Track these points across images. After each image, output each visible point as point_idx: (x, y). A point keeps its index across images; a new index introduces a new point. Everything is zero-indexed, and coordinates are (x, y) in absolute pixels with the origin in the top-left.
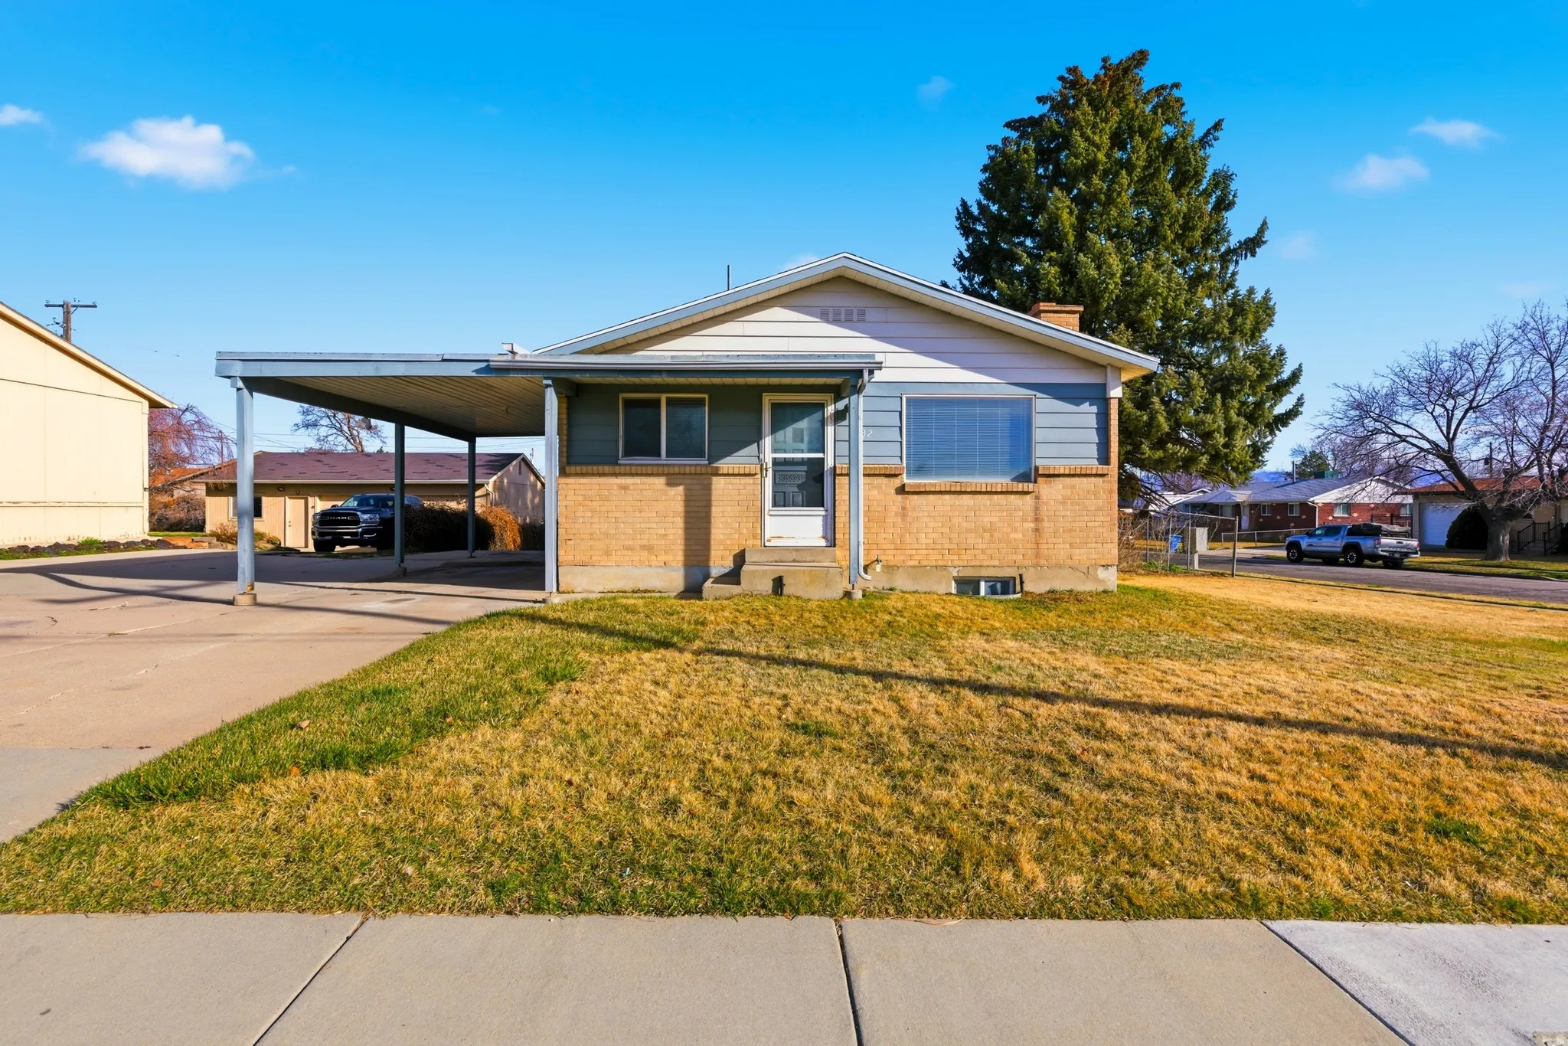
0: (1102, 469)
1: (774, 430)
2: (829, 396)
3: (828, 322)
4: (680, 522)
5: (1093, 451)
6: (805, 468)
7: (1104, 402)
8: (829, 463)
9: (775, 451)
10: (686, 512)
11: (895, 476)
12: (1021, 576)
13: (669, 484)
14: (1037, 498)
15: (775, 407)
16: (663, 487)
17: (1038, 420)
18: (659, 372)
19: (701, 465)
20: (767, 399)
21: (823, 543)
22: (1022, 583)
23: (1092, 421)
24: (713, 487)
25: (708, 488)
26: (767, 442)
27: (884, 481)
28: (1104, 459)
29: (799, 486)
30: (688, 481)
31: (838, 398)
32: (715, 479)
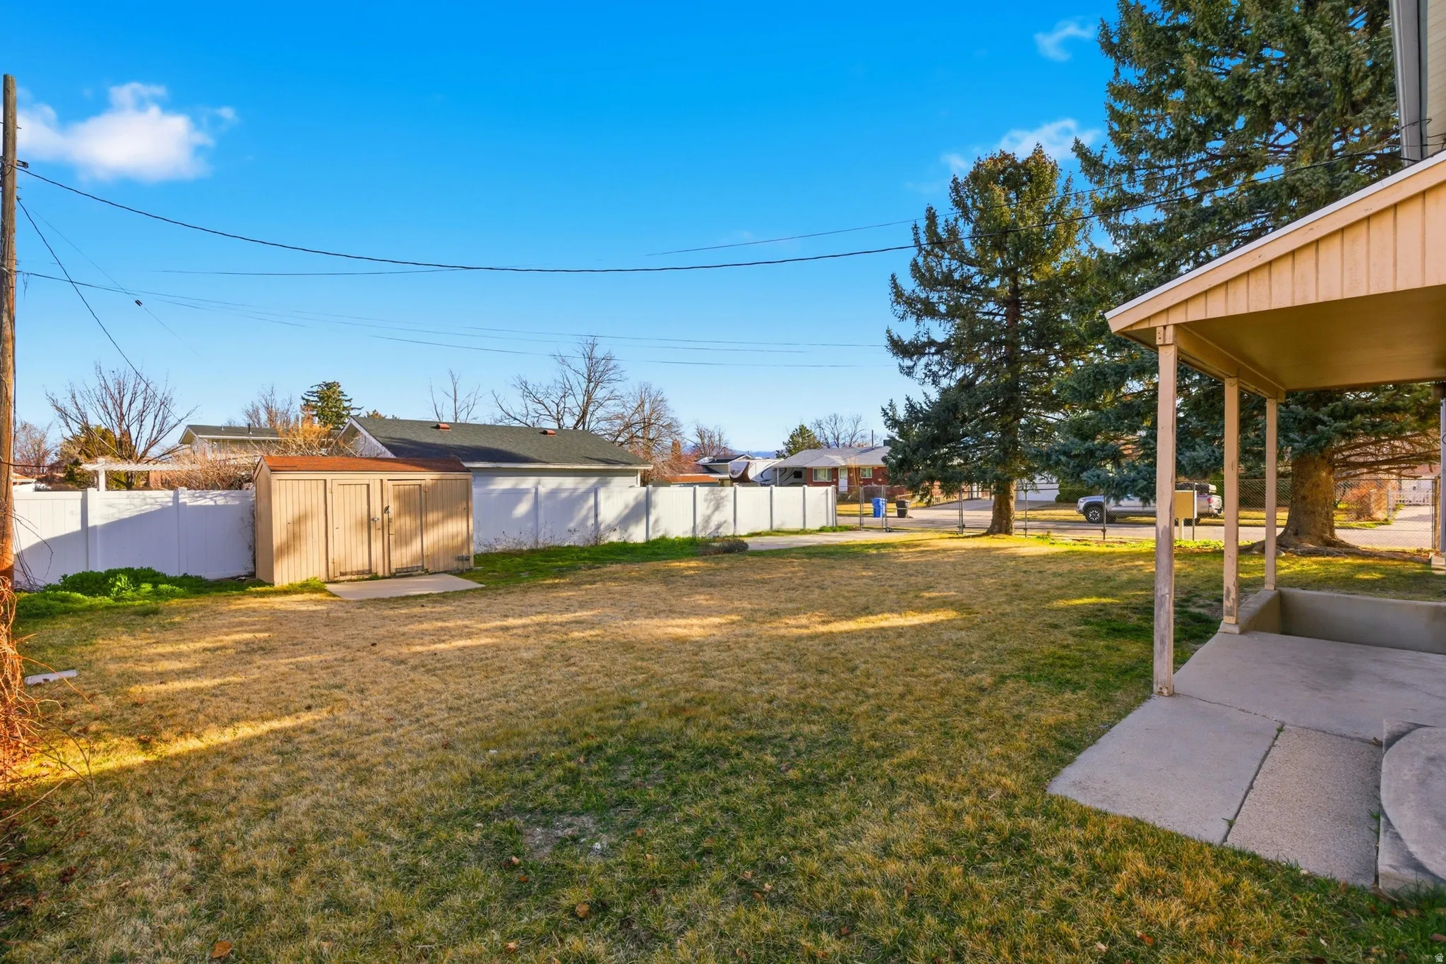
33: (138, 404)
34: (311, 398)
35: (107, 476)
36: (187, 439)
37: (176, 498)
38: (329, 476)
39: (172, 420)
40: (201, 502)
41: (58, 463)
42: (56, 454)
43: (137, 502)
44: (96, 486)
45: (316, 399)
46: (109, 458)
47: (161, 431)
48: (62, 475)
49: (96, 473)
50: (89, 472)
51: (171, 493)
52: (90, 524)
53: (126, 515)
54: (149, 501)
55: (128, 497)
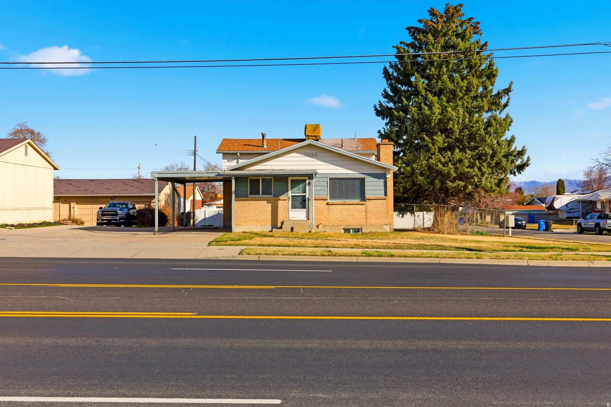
0: (385, 197)
1: (292, 188)
2: (307, 178)
3: (307, 156)
5: (383, 192)
6: (301, 198)
7: (385, 179)
8: (307, 196)
10: (272, 211)
11: (326, 200)
12: (361, 228)
14: (366, 206)
15: (292, 181)
17: (367, 184)
19: (271, 197)
20: (290, 179)
21: (306, 219)
23: (383, 184)
25: (277, 203)
26: (290, 192)
27: (323, 201)
30: (271, 202)
32: (279, 201)
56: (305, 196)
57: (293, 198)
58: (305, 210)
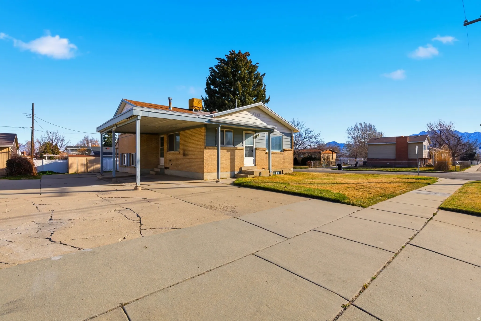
0: (291, 150)
1: (245, 139)
2: (254, 132)
3: (254, 116)
4: (229, 161)
5: (290, 146)
6: (249, 148)
7: (291, 137)
8: (254, 147)
9: (245, 144)
10: (231, 159)
11: (265, 150)
12: (282, 170)
13: (227, 151)
14: (284, 155)
15: (246, 134)
16: (226, 152)
17: (284, 140)
18: (242, 126)
19: (232, 147)
20: (244, 132)
21: (253, 165)
22: (283, 172)
23: (290, 140)
24: (236, 152)
25: (234, 152)
26: (244, 142)
27: (263, 151)
28: (291, 148)
29: (248, 152)
30: (231, 151)
31: (256, 133)
32: (236, 150)
33: (56, 141)
34: (106, 135)
35: (48, 157)
36: (66, 149)
37: (56, 161)
38: (78, 158)
39: (64, 144)
40: (60, 161)
41: (38, 152)
42: (38, 150)
43: (50, 161)
44: (45, 159)
45: (107, 135)
46: (48, 154)
47: (61, 146)
48: (39, 156)
49: (46, 157)
50: (44, 156)
51: (55, 160)
52: (43, 164)
53: (48, 163)
54: (52, 161)
55: (49, 161)
56: (253, 147)
57: (246, 148)
58: (253, 158)
